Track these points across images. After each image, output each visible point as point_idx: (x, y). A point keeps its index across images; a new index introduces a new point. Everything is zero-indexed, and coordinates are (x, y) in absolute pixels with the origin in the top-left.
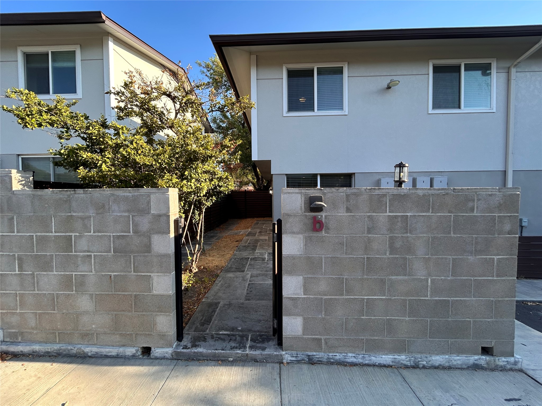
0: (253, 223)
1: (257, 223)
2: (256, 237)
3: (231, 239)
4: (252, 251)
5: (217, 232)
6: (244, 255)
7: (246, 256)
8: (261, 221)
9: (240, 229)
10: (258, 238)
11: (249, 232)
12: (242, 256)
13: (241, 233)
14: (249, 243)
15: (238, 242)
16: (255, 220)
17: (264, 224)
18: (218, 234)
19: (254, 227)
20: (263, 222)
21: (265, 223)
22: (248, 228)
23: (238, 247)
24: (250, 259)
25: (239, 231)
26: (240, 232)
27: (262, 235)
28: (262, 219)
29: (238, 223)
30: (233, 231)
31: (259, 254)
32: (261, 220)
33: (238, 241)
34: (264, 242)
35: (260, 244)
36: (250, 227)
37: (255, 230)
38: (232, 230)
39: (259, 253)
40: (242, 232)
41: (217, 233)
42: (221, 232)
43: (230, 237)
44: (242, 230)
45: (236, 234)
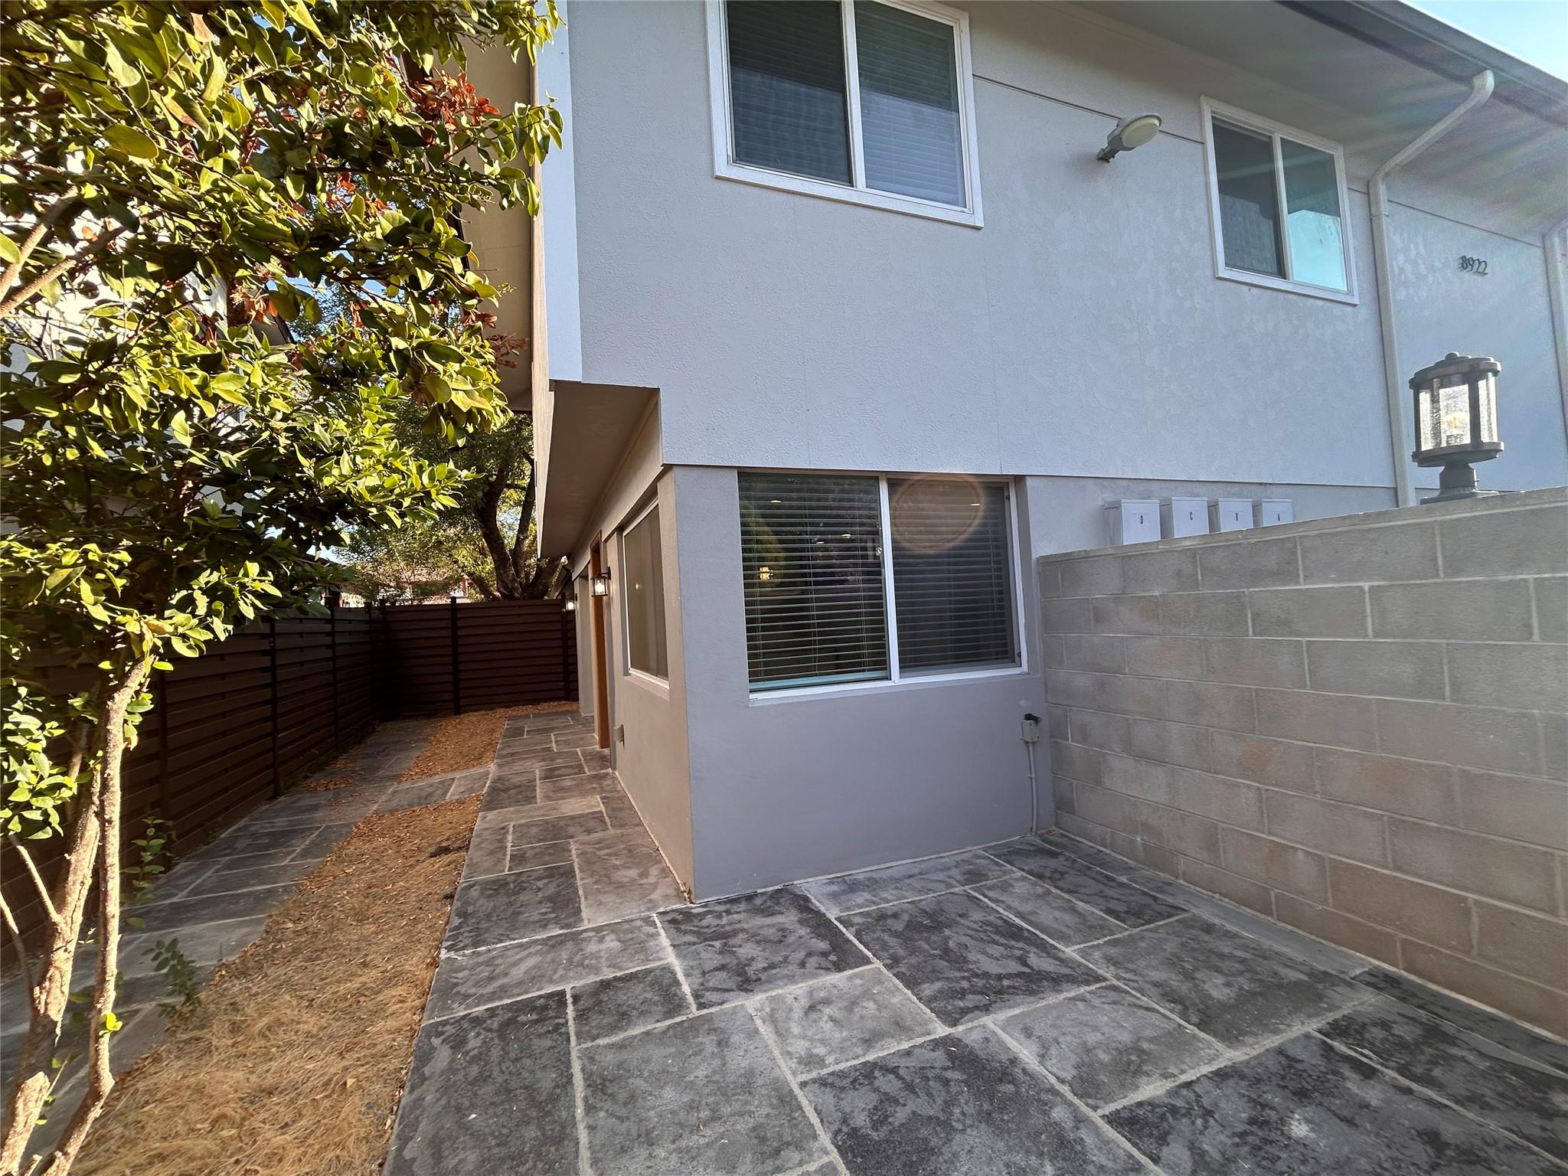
0: (493, 731)
1: (518, 732)
2: (542, 808)
3: (399, 842)
4: (557, 921)
5: (313, 801)
6: (518, 972)
7: (535, 977)
8: (529, 718)
9: (443, 771)
10: (554, 815)
11: (494, 781)
12: (503, 992)
13: (452, 794)
14: (518, 858)
15: (446, 858)
16: (501, 720)
17: (547, 731)
18: (318, 815)
19: (510, 750)
20: (541, 723)
21: (553, 729)
22: (479, 758)
23: (457, 904)
24: (570, 1010)
25: (437, 779)
26: (446, 786)
27: (563, 789)
28: (530, 709)
29: (426, 740)
30: (407, 785)
31: (611, 943)
32: (527, 716)
33: (446, 850)
34: (594, 836)
35: (581, 854)
36: (490, 754)
37: (518, 767)
38: (397, 778)
39: (612, 928)
40: (458, 783)
41: (315, 808)
42: (337, 796)
43: (391, 828)
44: (450, 776)
45: (424, 800)
